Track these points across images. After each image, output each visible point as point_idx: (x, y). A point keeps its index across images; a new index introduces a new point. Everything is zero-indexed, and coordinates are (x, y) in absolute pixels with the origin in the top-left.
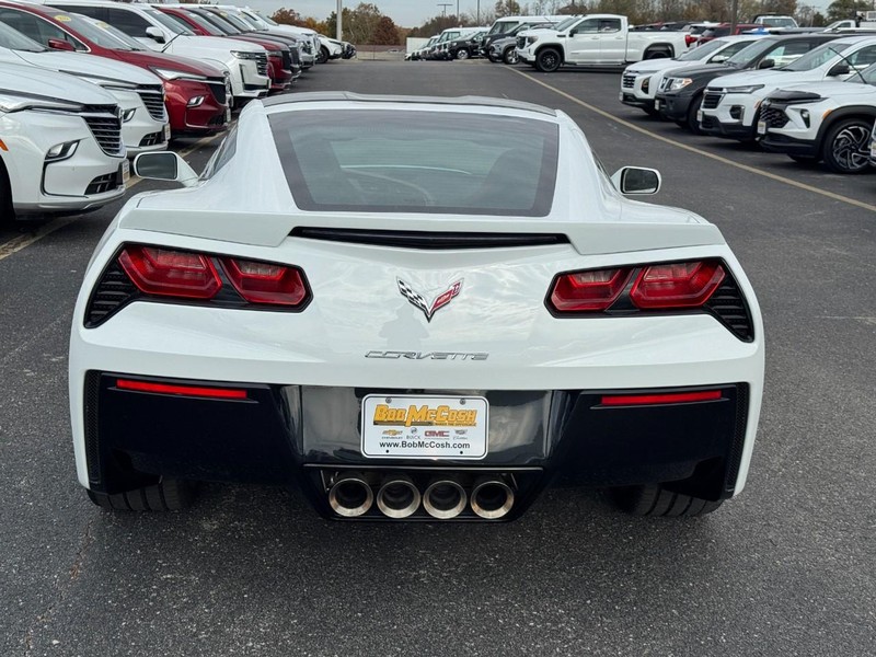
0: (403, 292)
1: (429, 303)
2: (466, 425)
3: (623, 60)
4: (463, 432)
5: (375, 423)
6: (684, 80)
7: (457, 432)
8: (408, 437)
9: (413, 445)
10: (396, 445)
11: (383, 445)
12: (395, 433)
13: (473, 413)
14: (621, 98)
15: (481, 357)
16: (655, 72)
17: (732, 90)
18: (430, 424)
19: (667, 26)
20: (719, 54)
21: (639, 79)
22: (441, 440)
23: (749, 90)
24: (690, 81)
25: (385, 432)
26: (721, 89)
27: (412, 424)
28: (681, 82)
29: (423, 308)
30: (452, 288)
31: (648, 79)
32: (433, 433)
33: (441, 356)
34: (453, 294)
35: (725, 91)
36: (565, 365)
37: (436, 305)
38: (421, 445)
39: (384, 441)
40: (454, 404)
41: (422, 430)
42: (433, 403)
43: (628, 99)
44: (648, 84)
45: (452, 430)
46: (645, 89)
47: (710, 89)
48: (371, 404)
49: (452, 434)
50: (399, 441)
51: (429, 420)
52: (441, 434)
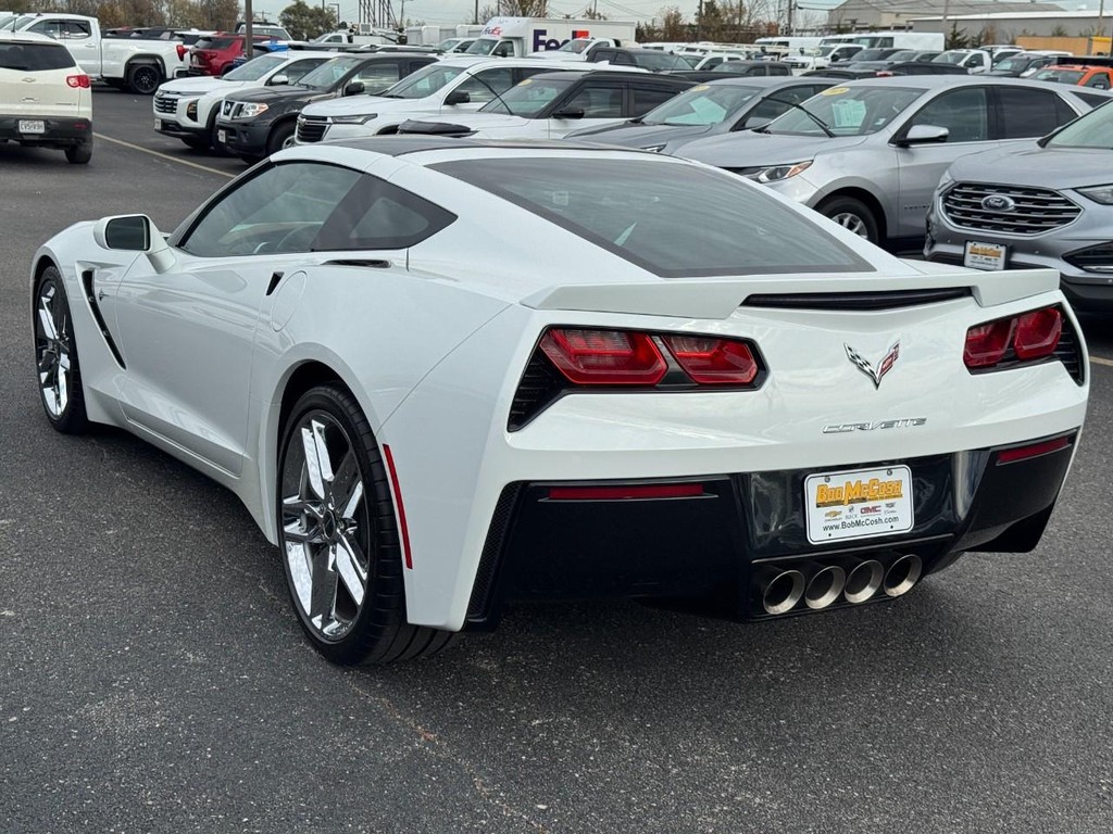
0: (853, 359)
1: (875, 367)
2: (895, 497)
3: (98, 75)
4: (892, 505)
5: (818, 506)
6: (258, 105)
7: (887, 505)
8: (847, 517)
9: (852, 525)
10: (837, 527)
11: (825, 528)
12: (836, 514)
13: (899, 483)
14: (158, 126)
15: (920, 421)
16: (204, 93)
17: (339, 120)
18: (864, 500)
19: (139, 32)
20: (279, 73)
21: (183, 102)
22: (873, 516)
23: (360, 120)
24: (266, 107)
25: (827, 515)
26: (325, 118)
27: (851, 502)
28: (255, 107)
29: (871, 374)
30: (892, 351)
31: (196, 102)
32: (867, 510)
33: (889, 425)
34: (893, 356)
35: (329, 120)
37: (882, 370)
38: (858, 523)
39: (828, 524)
40: (880, 475)
41: (858, 506)
42: (865, 477)
43: (169, 128)
44: (195, 109)
45: (882, 503)
46: (193, 116)
47: (308, 117)
48: (812, 486)
49: (884, 508)
50: (839, 523)
51: (863, 496)
52: (874, 509)
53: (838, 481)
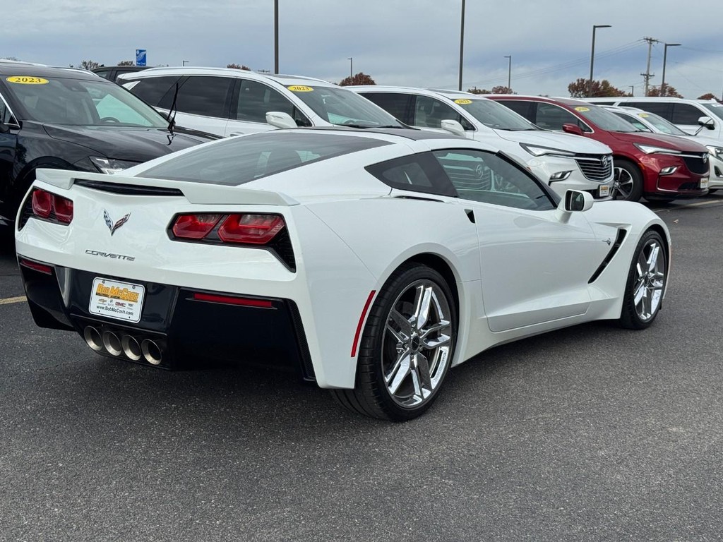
0: (105, 217)
1: (113, 224)
2: (133, 301)
4: (132, 306)
5: (96, 294)
7: (129, 305)
8: (109, 304)
9: (110, 309)
10: (103, 308)
11: (98, 307)
12: (104, 301)
13: (137, 294)
15: (131, 259)
18: (119, 298)
22: (121, 309)
25: (100, 300)
27: (111, 297)
29: (110, 227)
30: (124, 217)
32: (118, 304)
34: (124, 220)
36: (171, 269)
37: (116, 226)
38: (113, 310)
39: (99, 305)
40: (129, 287)
41: (115, 301)
42: (122, 286)
45: (127, 303)
48: (97, 283)
49: (127, 306)
50: (104, 306)
51: (118, 296)
52: (122, 305)
53: (109, 284)
